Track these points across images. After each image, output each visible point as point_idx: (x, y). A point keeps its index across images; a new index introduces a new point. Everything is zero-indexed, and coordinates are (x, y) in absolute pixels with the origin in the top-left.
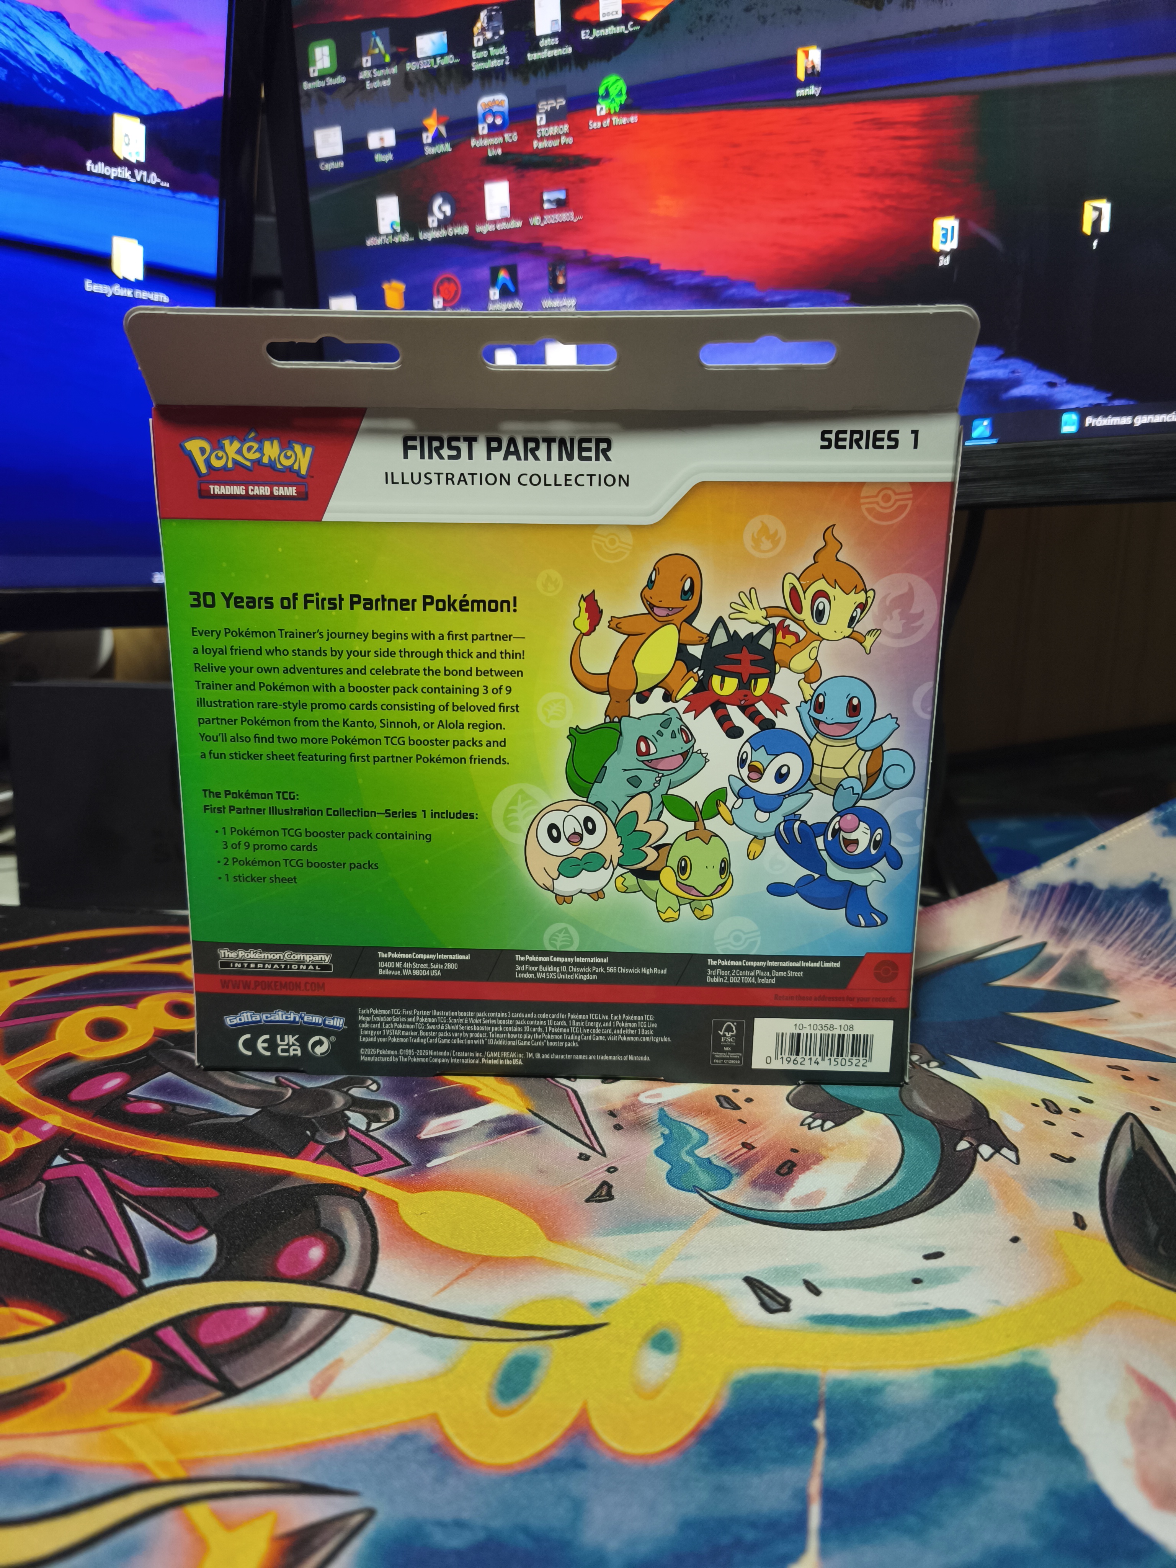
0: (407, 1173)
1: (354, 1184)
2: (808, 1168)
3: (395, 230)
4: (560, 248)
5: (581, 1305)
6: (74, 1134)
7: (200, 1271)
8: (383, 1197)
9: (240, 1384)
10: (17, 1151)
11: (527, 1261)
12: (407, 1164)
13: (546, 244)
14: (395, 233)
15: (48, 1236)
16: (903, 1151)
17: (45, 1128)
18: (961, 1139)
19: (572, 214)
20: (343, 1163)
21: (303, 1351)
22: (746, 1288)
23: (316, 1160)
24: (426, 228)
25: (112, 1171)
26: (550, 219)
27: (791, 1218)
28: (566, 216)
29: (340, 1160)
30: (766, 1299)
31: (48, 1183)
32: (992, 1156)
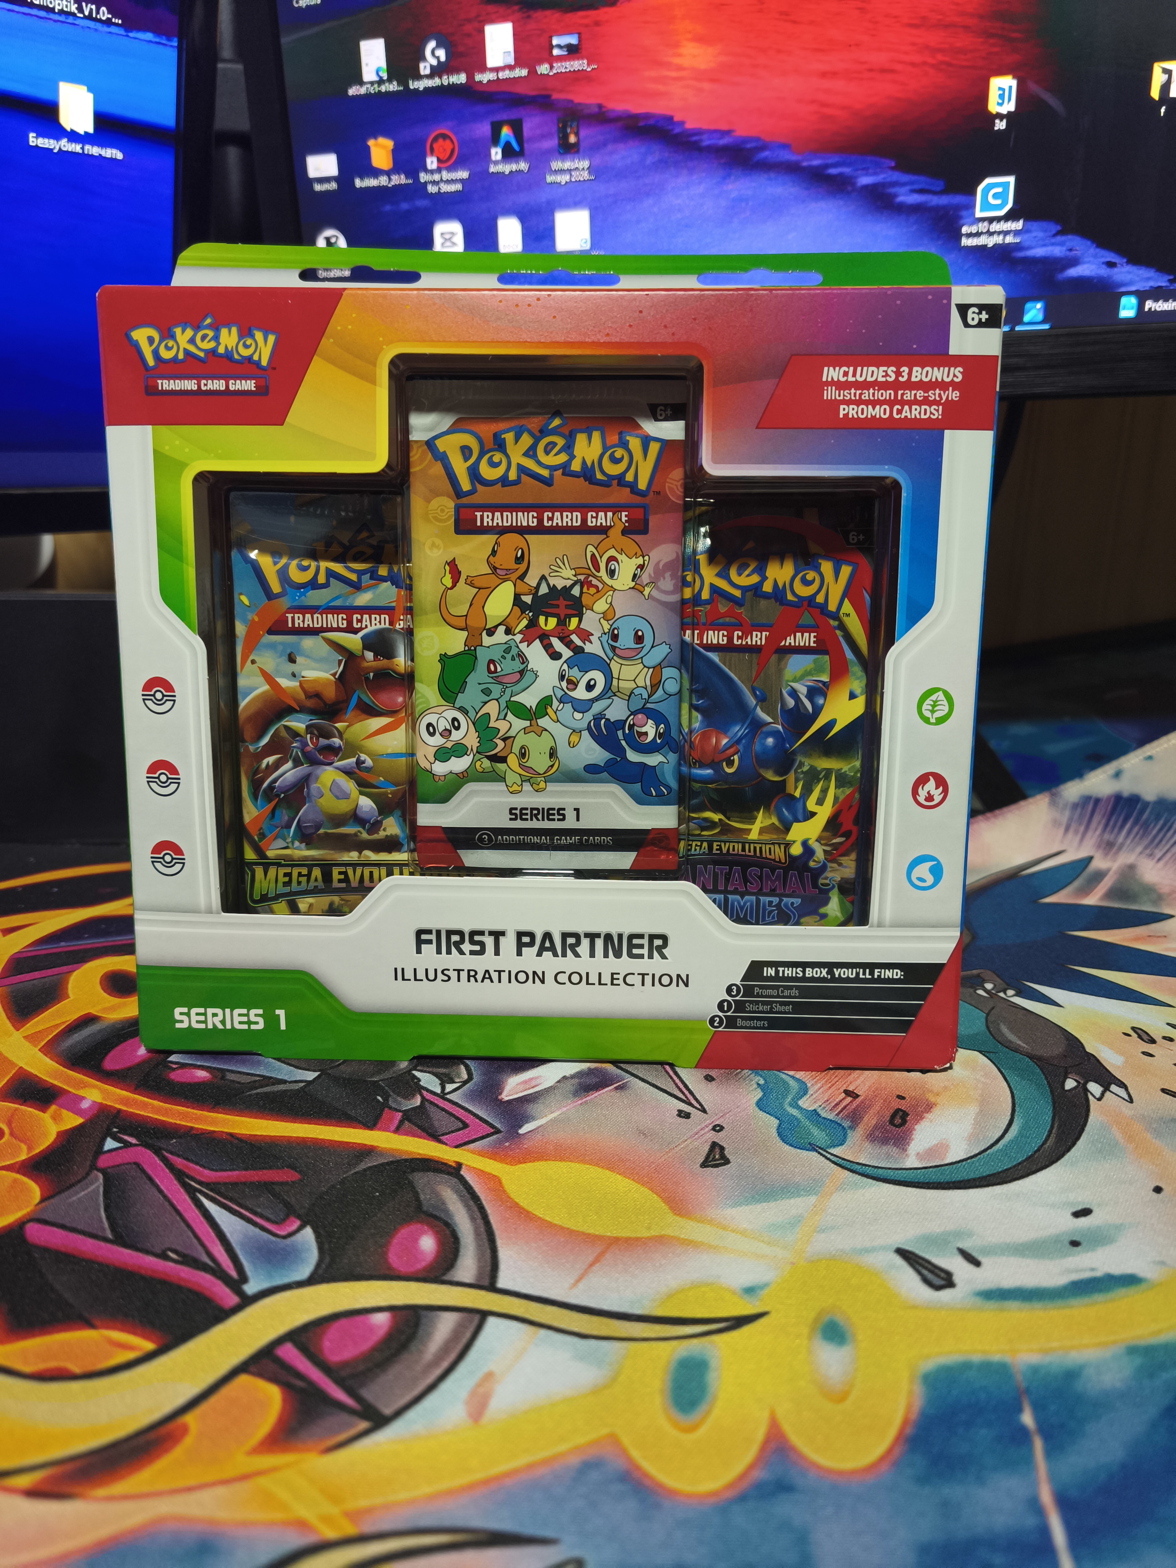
0: (500, 1142)
1: (446, 1158)
2: (922, 1118)
3: (381, 78)
4: (571, 101)
5: (734, 1293)
6: (119, 1111)
7: (304, 1272)
8: (482, 1171)
9: (387, 1411)
10: (60, 1134)
11: (660, 1241)
12: (498, 1131)
13: (555, 96)
14: (381, 82)
15: (120, 1239)
16: (1012, 1093)
17: (85, 1105)
18: (1066, 1078)
19: (585, 61)
20: (428, 1133)
21: (445, 1364)
22: (899, 1261)
23: (397, 1130)
24: (418, 77)
25: (171, 1153)
26: (560, 67)
27: (920, 1177)
28: (577, 65)
29: (423, 1129)
30: (925, 1272)
31: (104, 1172)
32: (1103, 1094)
